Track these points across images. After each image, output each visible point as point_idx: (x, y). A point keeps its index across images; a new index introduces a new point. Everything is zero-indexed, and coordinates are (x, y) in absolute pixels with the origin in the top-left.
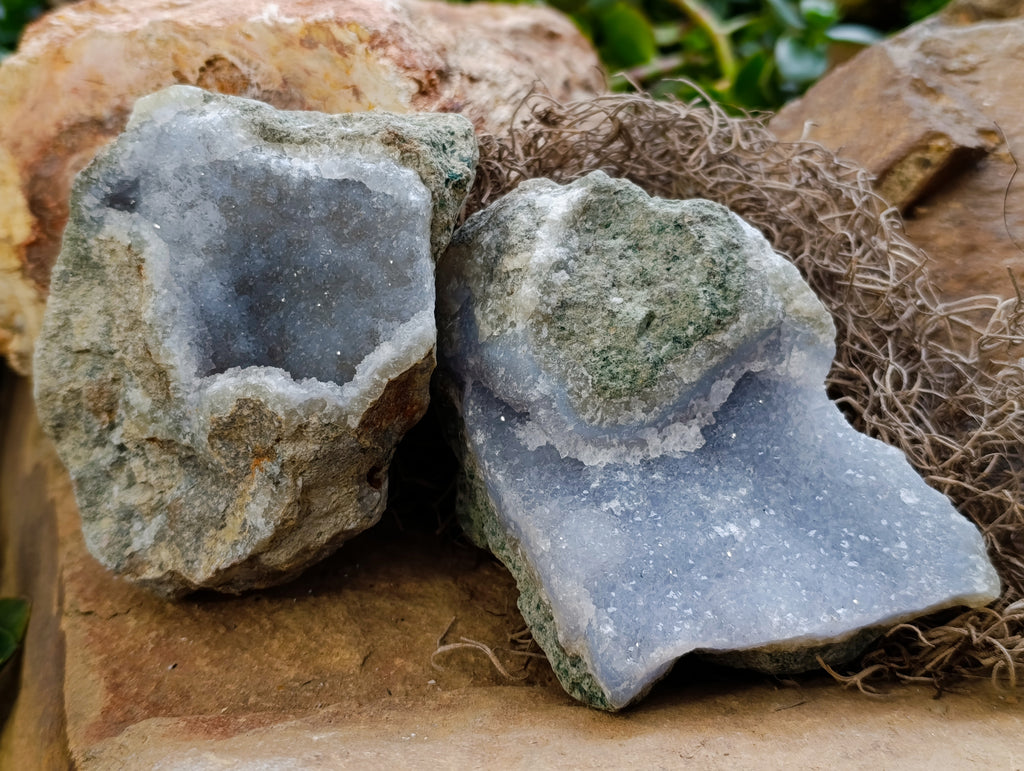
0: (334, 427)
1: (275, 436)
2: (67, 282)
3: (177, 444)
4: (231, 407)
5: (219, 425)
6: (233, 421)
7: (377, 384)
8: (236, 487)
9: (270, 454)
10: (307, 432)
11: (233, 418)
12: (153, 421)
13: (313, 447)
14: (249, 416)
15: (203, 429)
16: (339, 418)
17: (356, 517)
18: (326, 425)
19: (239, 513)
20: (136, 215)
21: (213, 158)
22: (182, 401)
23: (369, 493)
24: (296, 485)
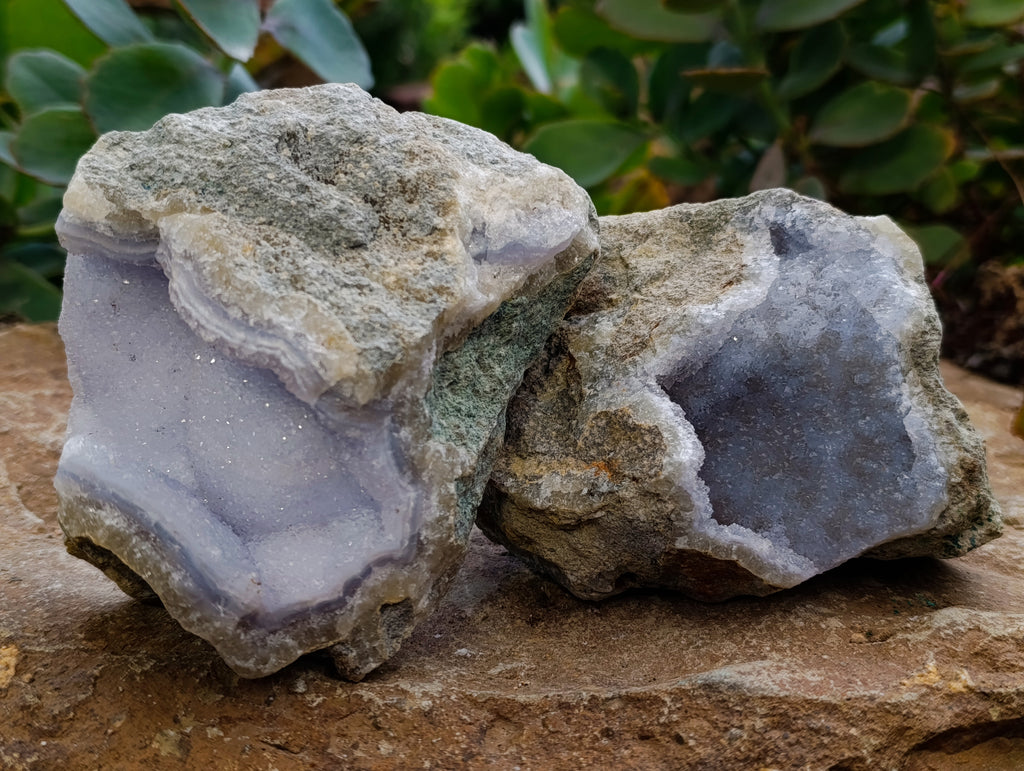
0: (671, 525)
1: (637, 474)
2: (681, 221)
3: (579, 383)
4: (646, 423)
5: (622, 417)
6: (634, 429)
7: (728, 550)
8: (567, 455)
9: (617, 475)
10: (655, 504)
11: (635, 428)
12: (591, 352)
13: (641, 514)
14: (645, 442)
15: (609, 404)
16: (681, 528)
17: (582, 578)
18: (669, 519)
19: (544, 468)
20: (777, 259)
21: (871, 309)
22: (626, 373)
23: (609, 580)
24: (596, 512)
